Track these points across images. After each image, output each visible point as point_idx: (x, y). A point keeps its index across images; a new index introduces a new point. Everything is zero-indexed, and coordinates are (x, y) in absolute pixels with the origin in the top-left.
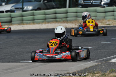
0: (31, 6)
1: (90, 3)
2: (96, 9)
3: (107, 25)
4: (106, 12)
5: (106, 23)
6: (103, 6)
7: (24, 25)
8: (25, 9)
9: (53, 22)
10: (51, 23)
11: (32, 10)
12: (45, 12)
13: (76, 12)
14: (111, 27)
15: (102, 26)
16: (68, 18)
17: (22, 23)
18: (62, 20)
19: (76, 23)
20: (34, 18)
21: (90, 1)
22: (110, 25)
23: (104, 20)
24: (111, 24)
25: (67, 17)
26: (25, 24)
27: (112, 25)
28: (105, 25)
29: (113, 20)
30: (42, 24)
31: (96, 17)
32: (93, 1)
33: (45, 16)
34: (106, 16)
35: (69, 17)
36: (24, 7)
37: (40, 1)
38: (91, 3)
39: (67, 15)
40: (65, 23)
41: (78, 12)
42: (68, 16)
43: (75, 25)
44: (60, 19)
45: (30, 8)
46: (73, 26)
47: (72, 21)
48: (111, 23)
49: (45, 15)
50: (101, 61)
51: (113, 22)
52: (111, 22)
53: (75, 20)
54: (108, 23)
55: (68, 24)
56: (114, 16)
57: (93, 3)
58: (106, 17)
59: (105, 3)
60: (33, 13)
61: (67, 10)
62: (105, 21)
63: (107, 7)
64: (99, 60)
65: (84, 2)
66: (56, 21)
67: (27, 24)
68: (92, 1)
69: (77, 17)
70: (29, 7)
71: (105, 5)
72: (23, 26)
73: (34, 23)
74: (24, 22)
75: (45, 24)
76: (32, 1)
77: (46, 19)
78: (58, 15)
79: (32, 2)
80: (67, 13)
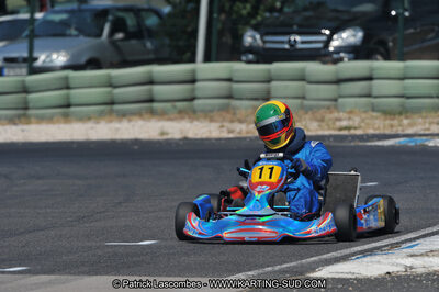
0: (63, 53)
1: (287, 46)
2: (303, 70)
3: (341, 129)
4: (339, 81)
5: (338, 124)
6: (335, 56)
7: (28, 123)
8: (39, 63)
9: (139, 114)
10: (130, 121)
11: (65, 68)
12: (110, 77)
13: (229, 80)
14: (355, 137)
15: (320, 133)
16: (197, 102)
17: (25, 115)
18: (175, 107)
19: (224, 120)
20: (68, 97)
21: (285, 38)
22: (353, 132)
23: (331, 113)
24: (355, 128)
25: (192, 99)
26: (33, 120)
27: (359, 132)
28: (334, 129)
29: (365, 112)
30: (98, 123)
31: (304, 98)
32: (298, 38)
33: (110, 93)
34: (341, 96)
35: (200, 98)
36: (35, 55)
37: (99, 35)
38: (292, 46)
39: (193, 90)
40: (182, 118)
41: (235, 79)
42: (198, 94)
43: (222, 127)
44: (168, 105)
45: (60, 59)
46: (210, 131)
47: (211, 111)
48: (356, 125)
49: (109, 89)
50: (276, 272)
51: (363, 120)
52: (356, 121)
53: (225, 109)
54: (344, 123)
55: (196, 123)
56: (369, 96)
57: (299, 46)
58: (340, 100)
59: (343, 44)
60: (66, 78)
61: (194, 72)
62: (336, 115)
63: (350, 60)
64: (270, 269)
65: (264, 42)
66: (152, 113)
67: (41, 119)
68: (292, 38)
69: (230, 97)
70: (54, 56)
71: (342, 55)
72: (25, 127)
73: (67, 118)
74: (30, 112)
75: (111, 121)
76: (68, 32)
77: (112, 103)
78: (158, 90)
79: (70, 36)
80: (193, 81)
